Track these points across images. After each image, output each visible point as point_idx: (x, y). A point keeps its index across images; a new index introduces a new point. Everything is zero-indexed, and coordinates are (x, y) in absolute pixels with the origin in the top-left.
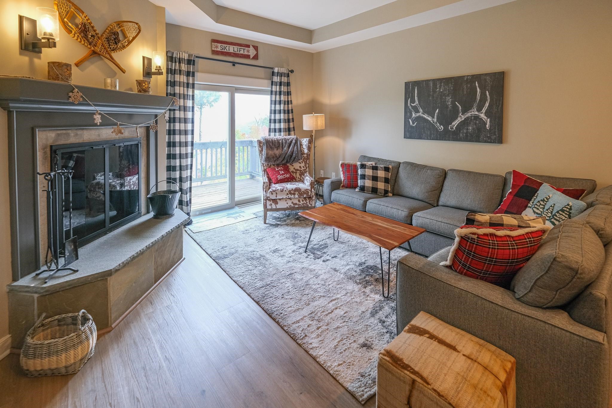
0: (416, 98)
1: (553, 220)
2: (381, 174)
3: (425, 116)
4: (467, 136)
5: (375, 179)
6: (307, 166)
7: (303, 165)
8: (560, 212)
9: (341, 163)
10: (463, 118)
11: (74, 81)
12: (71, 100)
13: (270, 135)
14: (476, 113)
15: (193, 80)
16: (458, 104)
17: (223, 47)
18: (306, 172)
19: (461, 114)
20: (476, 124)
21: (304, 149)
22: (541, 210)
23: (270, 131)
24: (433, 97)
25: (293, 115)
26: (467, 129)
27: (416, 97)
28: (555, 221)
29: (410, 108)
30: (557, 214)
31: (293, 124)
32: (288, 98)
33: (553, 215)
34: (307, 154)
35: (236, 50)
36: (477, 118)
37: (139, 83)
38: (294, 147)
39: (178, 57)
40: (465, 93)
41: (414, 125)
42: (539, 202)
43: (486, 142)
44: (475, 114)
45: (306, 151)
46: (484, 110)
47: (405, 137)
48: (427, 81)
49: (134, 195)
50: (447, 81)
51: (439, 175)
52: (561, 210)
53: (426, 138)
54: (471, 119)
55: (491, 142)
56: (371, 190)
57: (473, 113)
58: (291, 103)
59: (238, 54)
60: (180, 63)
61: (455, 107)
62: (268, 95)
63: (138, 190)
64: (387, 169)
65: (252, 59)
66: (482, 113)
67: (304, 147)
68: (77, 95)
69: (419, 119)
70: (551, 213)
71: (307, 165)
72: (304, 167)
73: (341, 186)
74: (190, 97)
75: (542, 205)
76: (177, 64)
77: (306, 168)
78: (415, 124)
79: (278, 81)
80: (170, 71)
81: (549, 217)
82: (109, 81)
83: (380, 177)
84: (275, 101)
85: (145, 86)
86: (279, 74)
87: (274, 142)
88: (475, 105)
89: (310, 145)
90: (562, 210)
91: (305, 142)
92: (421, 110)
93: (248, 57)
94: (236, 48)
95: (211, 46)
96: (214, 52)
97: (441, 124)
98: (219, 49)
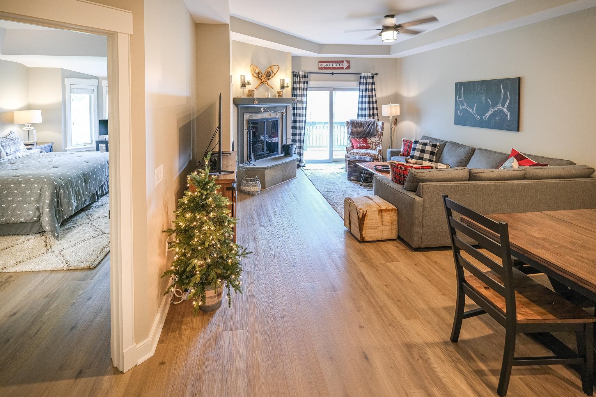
0: (462, 95)
2: (428, 148)
3: (468, 109)
4: (495, 125)
5: (423, 151)
7: (377, 139)
9: (403, 139)
10: (492, 111)
11: (255, 96)
12: (254, 104)
13: (358, 118)
14: (501, 108)
15: (307, 86)
16: (489, 101)
17: (326, 65)
19: (491, 108)
20: (500, 116)
21: (379, 128)
23: (358, 116)
24: (473, 95)
25: (377, 105)
26: (495, 120)
29: (459, 102)
31: (377, 111)
32: (372, 93)
34: (381, 132)
35: (334, 65)
36: (501, 111)
37: (279, 93)
38: (372, 127)
39: (299, 74)
40: (493, 92)
43: (507, 129)
45: (380, 130)
46: (506, 106)
47: (455, 124)
48: (469, 83)
49: (276, 144)
50: (482, 83)
51: (468, 152)
53: (468, 125)
54: (498, 112)
55: (510, 130)
57: (499, 108)
58: (376, 96)
59: (336, 67)
60: (300, 77)
61: (487, 102)
62: (357, 91)
63: (278, 143)
64: (434, 146)
65: (345, 69)
66: (504, 108)
67: (379, 127)
68: (256, 101)
69: (463, 110)
73: (400, 154)
74: (305, 96)
76: (298, 78)
78: (462, 114)
79: (364, 82)
80: (294, 82)
82: (266, 94)
83: (427, 150)
84: (362, 95)
85: (281, 94)
86: (365, 78)
87: (358, 123)
88: (500, 102)
89: (383, 126)
91: (380, 124)
92: (465, 104)
93: (342, 68)
94: (334, 64)
95: (318, 65)
96: (320, 68)
97: (478, 115)
98: (323, 66)
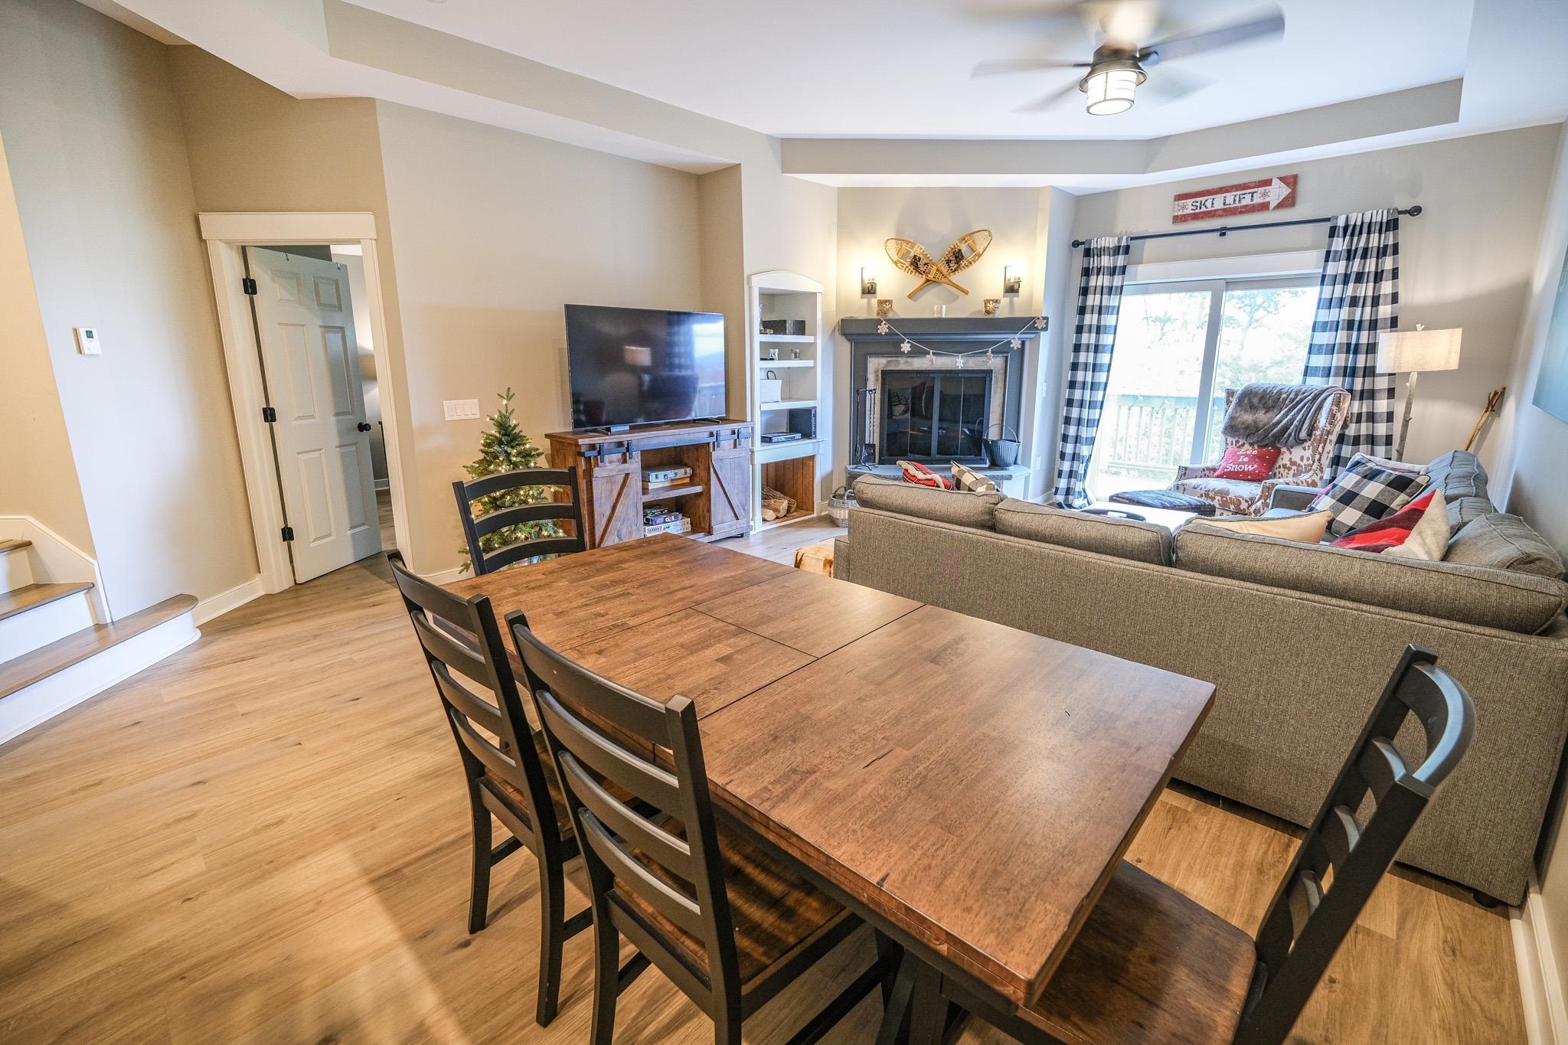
7: (1308, 453)
15: (1122, 280)
17: (1198, 204)
21: (1321, 417)
23: (1306, 373)
37: (990, 303)
45: (1322, 422)
59: (1237, 208)
65: (1274, 208)
72: (1308, 459)
84: (1331, 300)
85: (989, 306)
91: (1329, 400)
93: (1264, 207)
94: (1230, 197)
95: (1174, 208)
96: (1177, 219)
98: (1189, 211)
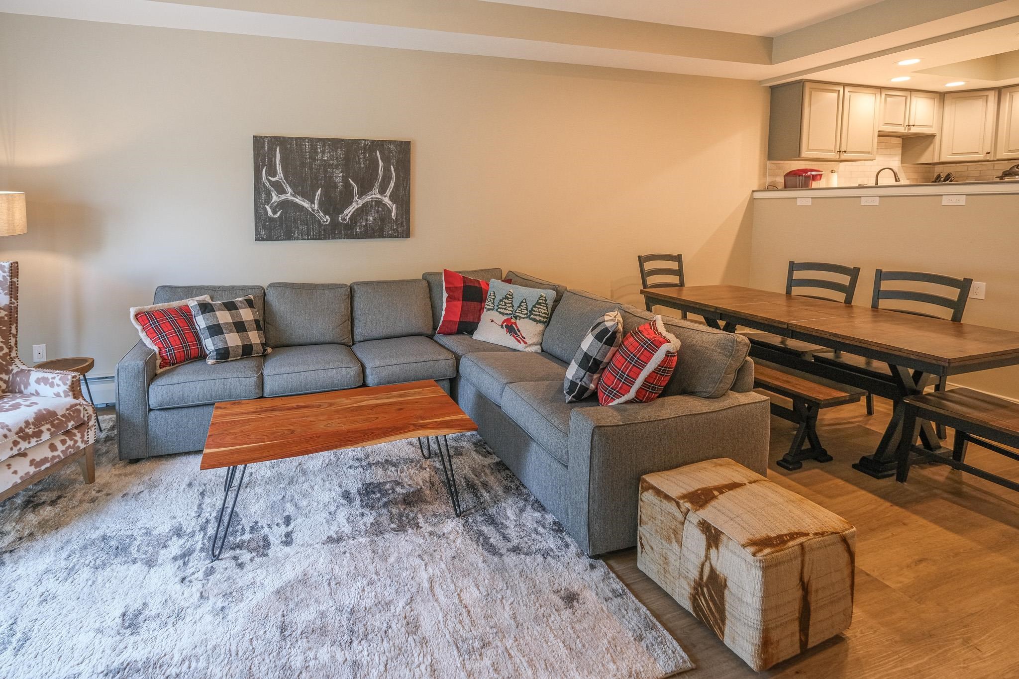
0: (279, 168)
1: (532, 316)
2: (247, 315)
3: (298, 200)
4: (366, 230)
5: (240, 327)
6: (13, 344)
8: (537, 306)
9: (133, 311)
10: (361, 203)
14: (379, 196)
16: (352, 182)
18: (12, 359)
19: (356, 198)
20: (378, 212)
22: (511, 309)
24: (311, 168)
26: (367, 220)
27: (278, 166)
28: (535, 317)
29: (267, 184)
30: (535, 309)
33: (530, 312)
34: (8, 308)
36: (379, 203)
40: (362, 165)
41: (276, 216)
42: (501, 301)
43: (391, 237)
44: (377, 198)
45: (3, 300)
46: (388, 193)
47: (258, 238)
48: (299, 140)
50: (334, 143)
52: (536, 304)
53: (300, 238)
54: (372, 206)
55: (398, 237)
56: (241, 351)
57: (374, 196)
61: (347, 185)
64: (250, 303)
66: (385, 196)
69: (284, 205)
70: (527, 309)
71: (13, 341)
73: (158, 365)
75: (509, 303)
77: (10, 349)
78: (279, 214)
81: (527, 314)
83: (247, 321)
88: (377, 185)
89: (15, 280)
90: (538, 303)
92: (289, 190)
97: (326, 213)
